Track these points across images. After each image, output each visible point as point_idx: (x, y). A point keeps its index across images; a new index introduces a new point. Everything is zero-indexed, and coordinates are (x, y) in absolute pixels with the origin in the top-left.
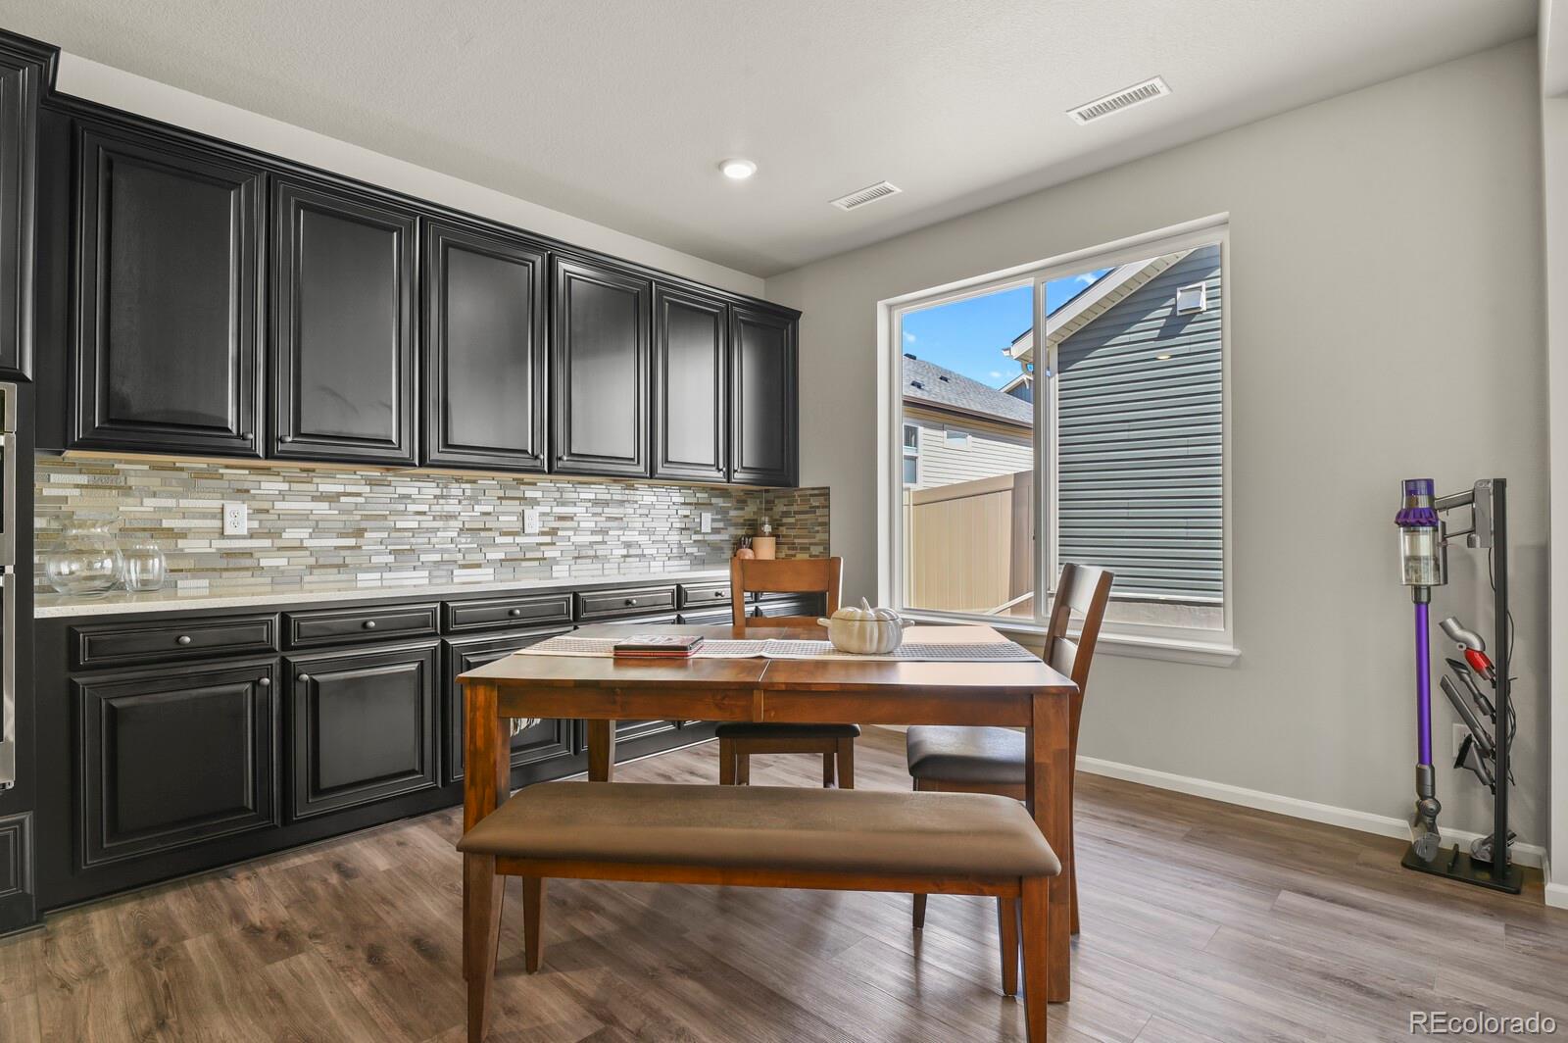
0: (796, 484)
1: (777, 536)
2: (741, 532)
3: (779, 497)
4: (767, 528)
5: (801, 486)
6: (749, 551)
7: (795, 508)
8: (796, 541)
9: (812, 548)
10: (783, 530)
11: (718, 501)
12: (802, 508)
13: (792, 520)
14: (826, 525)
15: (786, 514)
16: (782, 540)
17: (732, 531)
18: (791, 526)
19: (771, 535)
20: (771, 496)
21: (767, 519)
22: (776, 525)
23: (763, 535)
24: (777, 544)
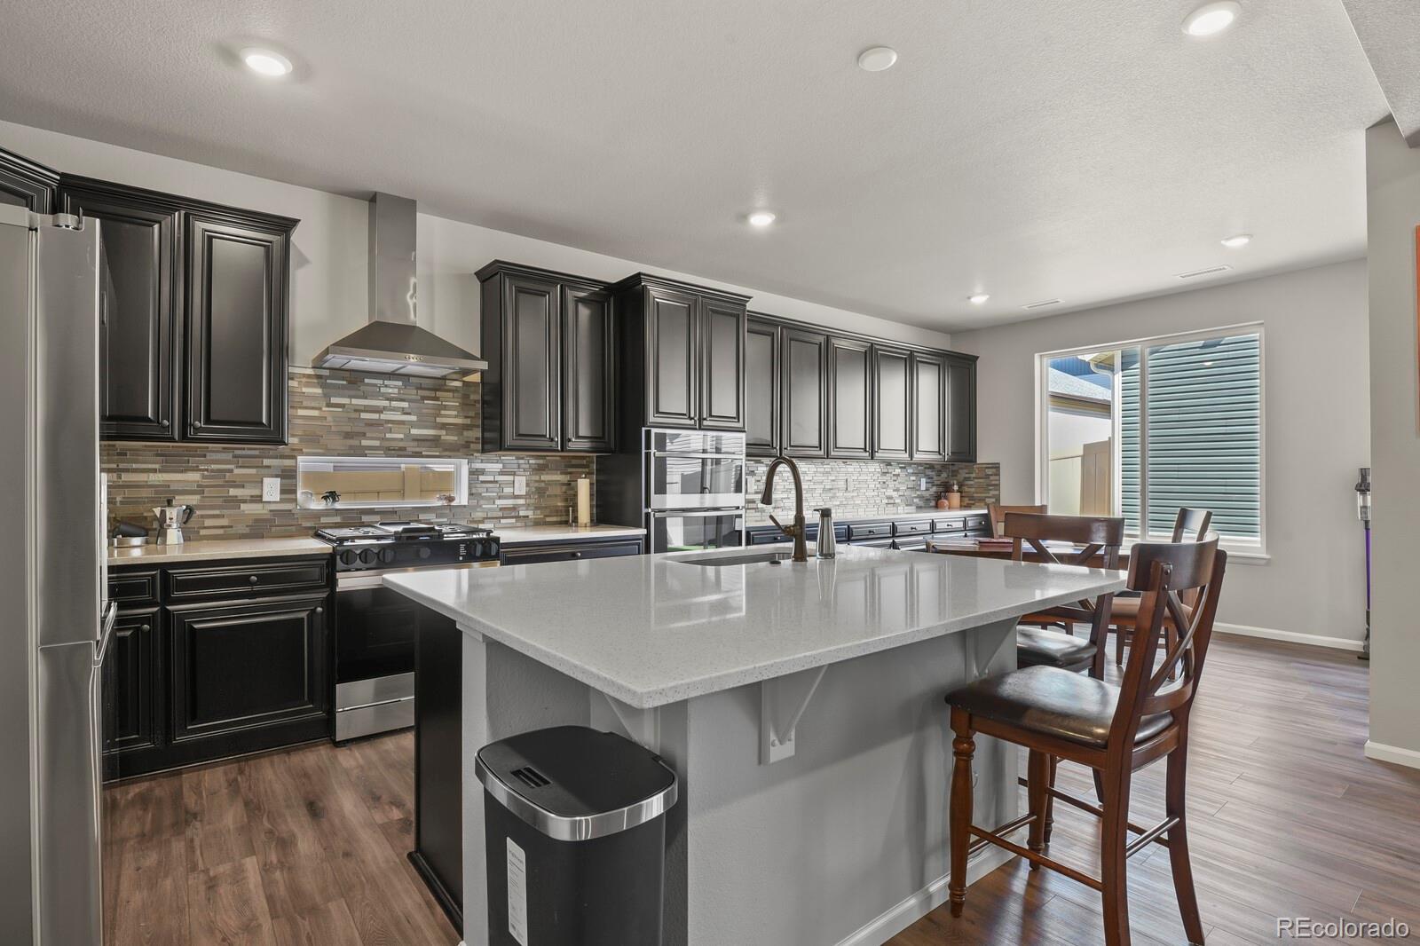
0: (976, 461)
1: (961, 492)
2: (941, 489)
3: (962, 469)
4: (956, 487)
5: (978, 462)
6: (946, 501)
7: (974, 475)
8: (975, 495)
9: (987, 500)
10: (966, 489)
11: (929, 472)
12: (980, 475)
13: (972, 483)
14: (997, 486)
15: (969, 479)
16: (963, 494)
17: (934, 489)
18: (970, 486)
19: (958, 491)
20: (955, 468)
21: (955, 482)
22: (961, 485)
23: (953, 491)
24: (961, 497)
